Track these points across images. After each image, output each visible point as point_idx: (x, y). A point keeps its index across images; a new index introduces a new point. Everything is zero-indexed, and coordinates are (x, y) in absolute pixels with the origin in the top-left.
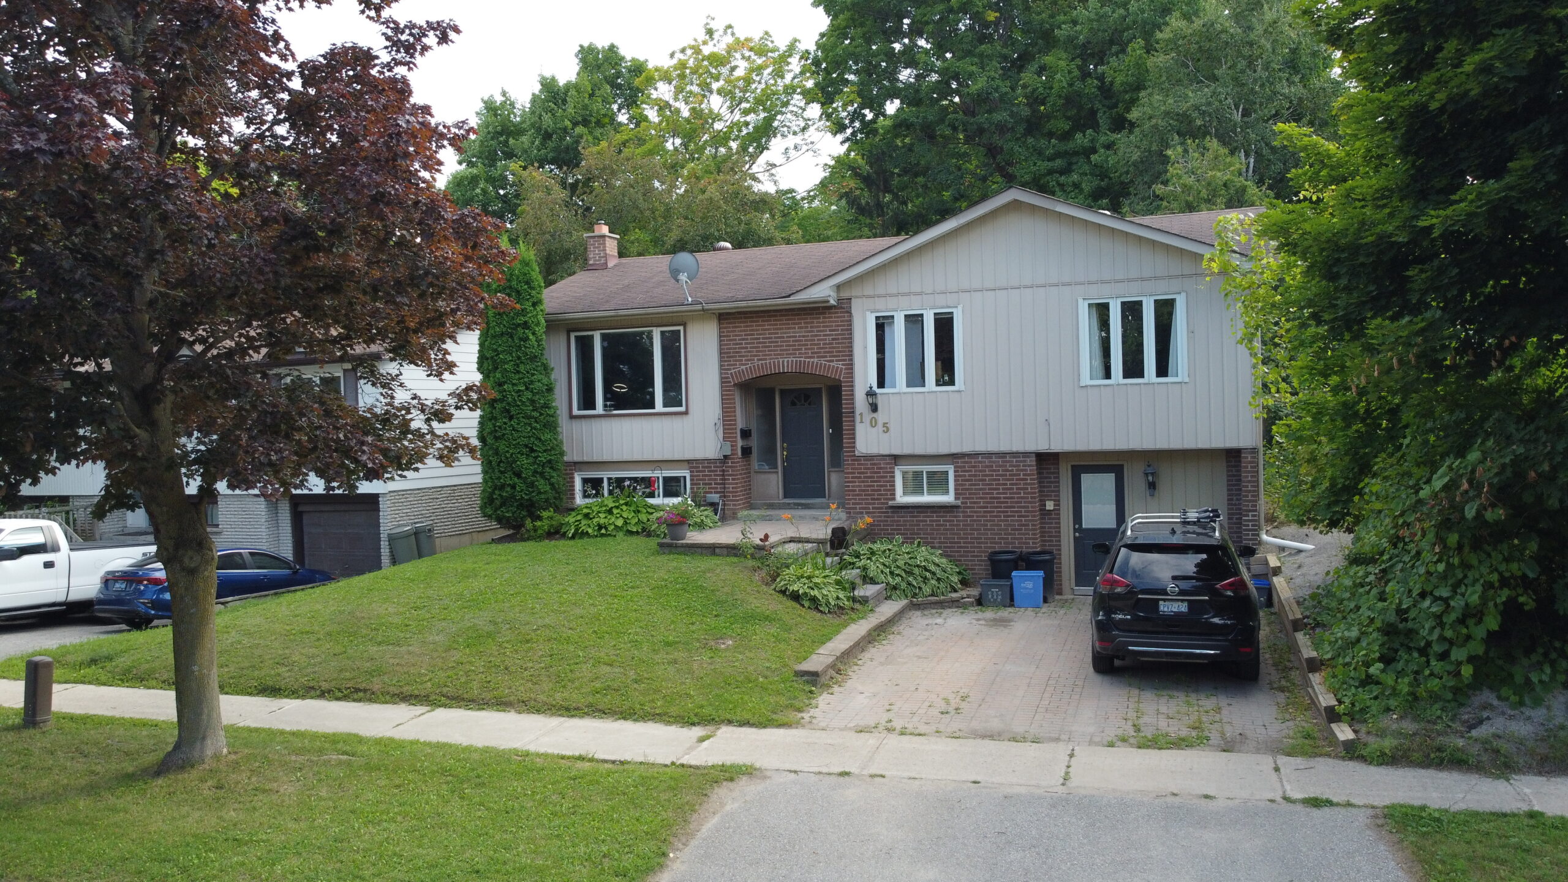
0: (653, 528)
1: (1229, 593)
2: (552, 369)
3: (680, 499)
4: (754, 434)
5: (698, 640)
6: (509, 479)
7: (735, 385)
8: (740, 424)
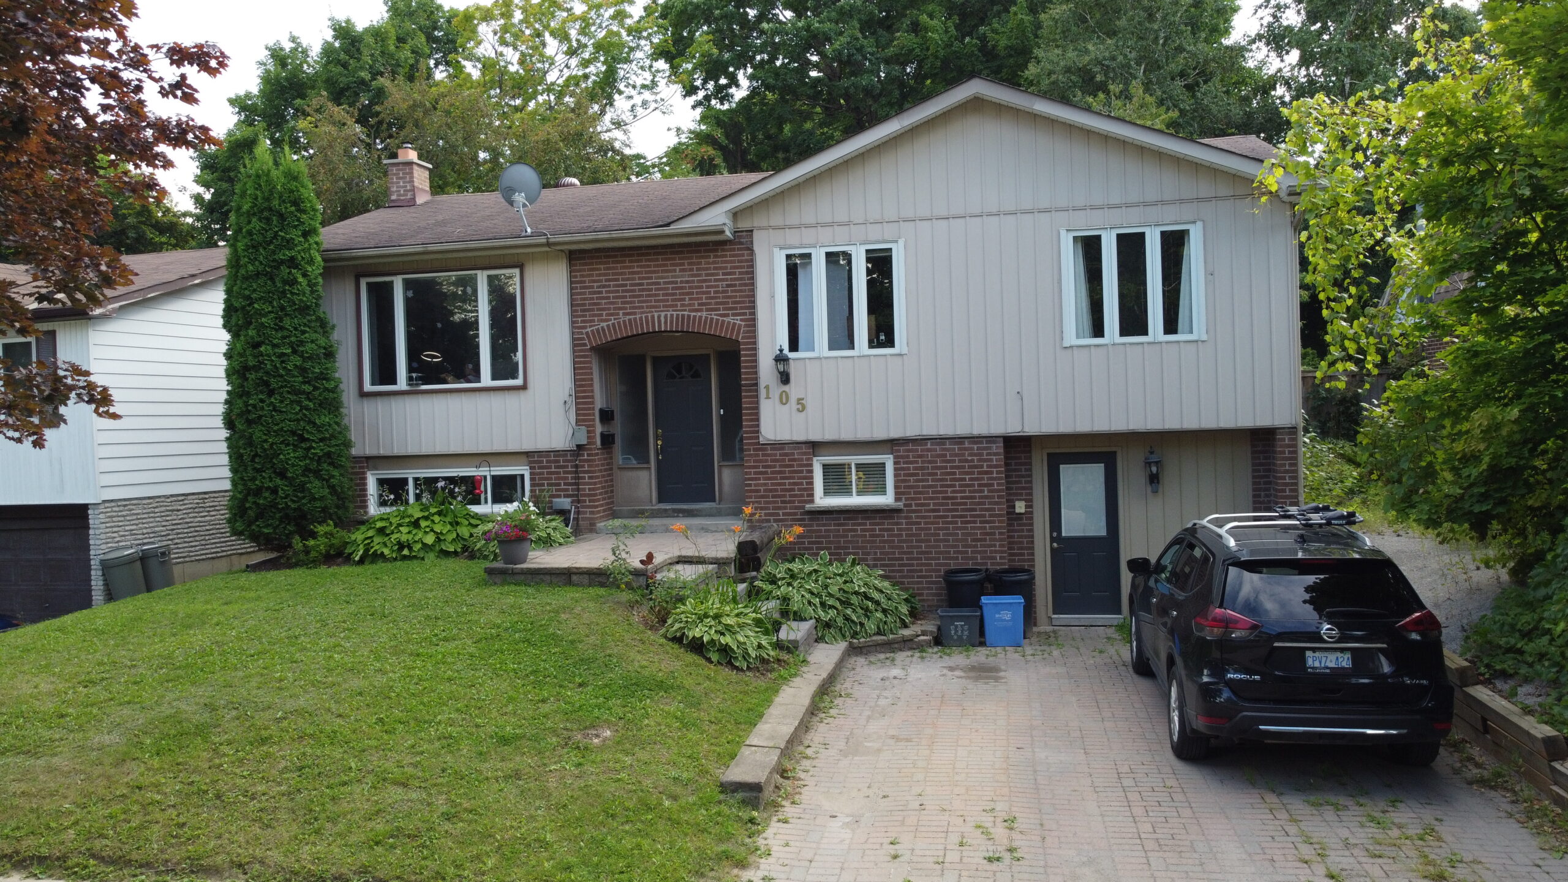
0: (479, 545)
1: (1415, 636)
2: (333, 327)
3: (516, 504)
4: (617, 416)
5: (554, 732)
6: (267, 480)
7: (592, 349)
8: (599, 403)
